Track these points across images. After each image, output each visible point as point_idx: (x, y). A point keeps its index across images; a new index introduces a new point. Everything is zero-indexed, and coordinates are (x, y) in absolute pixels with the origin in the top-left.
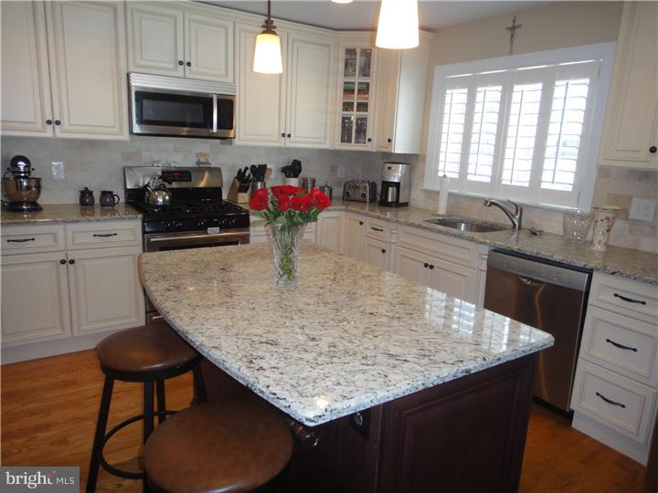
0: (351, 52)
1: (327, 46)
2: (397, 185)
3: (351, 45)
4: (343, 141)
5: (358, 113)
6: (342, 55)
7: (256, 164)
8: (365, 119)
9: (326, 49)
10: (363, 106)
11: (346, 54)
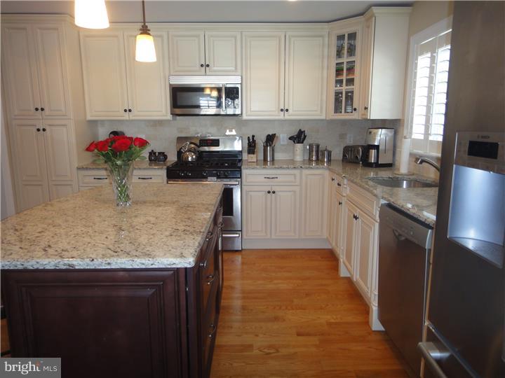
0: (341, 38)
1: (320, 36)
2: (377, 147)
3: (340, 32)
4: (336, 112)
5: (347, 87)
6: (334, 41)
7: (271, 134)
8: (352, 92)
9: (321, 39)
10: (350, 82)
11: (338, 40)
